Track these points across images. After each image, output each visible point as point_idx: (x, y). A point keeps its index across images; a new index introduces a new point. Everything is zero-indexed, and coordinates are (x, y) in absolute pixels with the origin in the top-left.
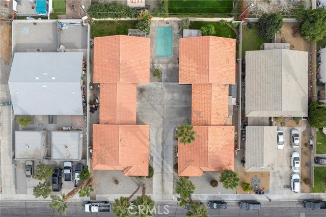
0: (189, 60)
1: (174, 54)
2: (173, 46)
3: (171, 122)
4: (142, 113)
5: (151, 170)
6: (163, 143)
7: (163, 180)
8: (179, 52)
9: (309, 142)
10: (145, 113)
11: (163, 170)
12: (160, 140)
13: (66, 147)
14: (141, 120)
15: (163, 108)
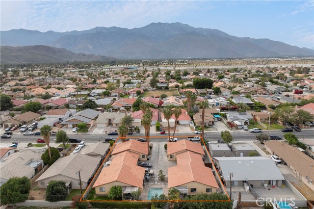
4: (172, 164)
5: (166, 148)
6: (158, 156)
11: (159, 149)
12: (160, 157)
13: (219, 146)
15: (158, 167)
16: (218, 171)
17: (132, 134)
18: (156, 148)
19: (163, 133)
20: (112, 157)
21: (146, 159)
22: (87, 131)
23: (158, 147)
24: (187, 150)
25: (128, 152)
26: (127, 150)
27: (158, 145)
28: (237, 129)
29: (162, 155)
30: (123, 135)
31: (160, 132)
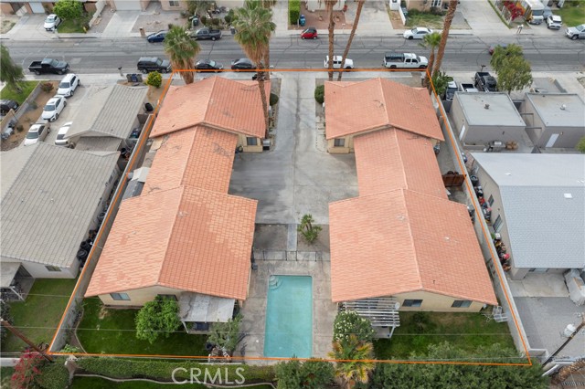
0: (226, 241)
1: (263, 282)
2: (266, 301)
3: (279, 159)
4: (343, 173)
5: (320, 99)
6: (296, 132)
7: (298, 91)
8: (251, 286)
9: (12, 133)
10: (335, 172)
11: (298, 103)
12: (302, 136)
13: (487, 107)
14: (343, 163)
15: (295, 181)
16: (484, 206)
17: (218, 38)
18: (289, 97)
19: (311, 36)
20: (153, 148)
21: (260, 148)
22: (88, 28)
23: (294, 94)
24: (390, 128)
25: (201, 134)
26: (198, 125)
27: (294, 85)
28: (528, 21)
29: (309, 128)
30: (182, 62)
31: (300, 32)
